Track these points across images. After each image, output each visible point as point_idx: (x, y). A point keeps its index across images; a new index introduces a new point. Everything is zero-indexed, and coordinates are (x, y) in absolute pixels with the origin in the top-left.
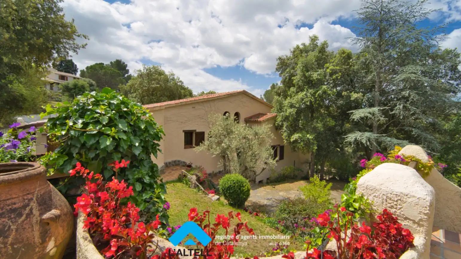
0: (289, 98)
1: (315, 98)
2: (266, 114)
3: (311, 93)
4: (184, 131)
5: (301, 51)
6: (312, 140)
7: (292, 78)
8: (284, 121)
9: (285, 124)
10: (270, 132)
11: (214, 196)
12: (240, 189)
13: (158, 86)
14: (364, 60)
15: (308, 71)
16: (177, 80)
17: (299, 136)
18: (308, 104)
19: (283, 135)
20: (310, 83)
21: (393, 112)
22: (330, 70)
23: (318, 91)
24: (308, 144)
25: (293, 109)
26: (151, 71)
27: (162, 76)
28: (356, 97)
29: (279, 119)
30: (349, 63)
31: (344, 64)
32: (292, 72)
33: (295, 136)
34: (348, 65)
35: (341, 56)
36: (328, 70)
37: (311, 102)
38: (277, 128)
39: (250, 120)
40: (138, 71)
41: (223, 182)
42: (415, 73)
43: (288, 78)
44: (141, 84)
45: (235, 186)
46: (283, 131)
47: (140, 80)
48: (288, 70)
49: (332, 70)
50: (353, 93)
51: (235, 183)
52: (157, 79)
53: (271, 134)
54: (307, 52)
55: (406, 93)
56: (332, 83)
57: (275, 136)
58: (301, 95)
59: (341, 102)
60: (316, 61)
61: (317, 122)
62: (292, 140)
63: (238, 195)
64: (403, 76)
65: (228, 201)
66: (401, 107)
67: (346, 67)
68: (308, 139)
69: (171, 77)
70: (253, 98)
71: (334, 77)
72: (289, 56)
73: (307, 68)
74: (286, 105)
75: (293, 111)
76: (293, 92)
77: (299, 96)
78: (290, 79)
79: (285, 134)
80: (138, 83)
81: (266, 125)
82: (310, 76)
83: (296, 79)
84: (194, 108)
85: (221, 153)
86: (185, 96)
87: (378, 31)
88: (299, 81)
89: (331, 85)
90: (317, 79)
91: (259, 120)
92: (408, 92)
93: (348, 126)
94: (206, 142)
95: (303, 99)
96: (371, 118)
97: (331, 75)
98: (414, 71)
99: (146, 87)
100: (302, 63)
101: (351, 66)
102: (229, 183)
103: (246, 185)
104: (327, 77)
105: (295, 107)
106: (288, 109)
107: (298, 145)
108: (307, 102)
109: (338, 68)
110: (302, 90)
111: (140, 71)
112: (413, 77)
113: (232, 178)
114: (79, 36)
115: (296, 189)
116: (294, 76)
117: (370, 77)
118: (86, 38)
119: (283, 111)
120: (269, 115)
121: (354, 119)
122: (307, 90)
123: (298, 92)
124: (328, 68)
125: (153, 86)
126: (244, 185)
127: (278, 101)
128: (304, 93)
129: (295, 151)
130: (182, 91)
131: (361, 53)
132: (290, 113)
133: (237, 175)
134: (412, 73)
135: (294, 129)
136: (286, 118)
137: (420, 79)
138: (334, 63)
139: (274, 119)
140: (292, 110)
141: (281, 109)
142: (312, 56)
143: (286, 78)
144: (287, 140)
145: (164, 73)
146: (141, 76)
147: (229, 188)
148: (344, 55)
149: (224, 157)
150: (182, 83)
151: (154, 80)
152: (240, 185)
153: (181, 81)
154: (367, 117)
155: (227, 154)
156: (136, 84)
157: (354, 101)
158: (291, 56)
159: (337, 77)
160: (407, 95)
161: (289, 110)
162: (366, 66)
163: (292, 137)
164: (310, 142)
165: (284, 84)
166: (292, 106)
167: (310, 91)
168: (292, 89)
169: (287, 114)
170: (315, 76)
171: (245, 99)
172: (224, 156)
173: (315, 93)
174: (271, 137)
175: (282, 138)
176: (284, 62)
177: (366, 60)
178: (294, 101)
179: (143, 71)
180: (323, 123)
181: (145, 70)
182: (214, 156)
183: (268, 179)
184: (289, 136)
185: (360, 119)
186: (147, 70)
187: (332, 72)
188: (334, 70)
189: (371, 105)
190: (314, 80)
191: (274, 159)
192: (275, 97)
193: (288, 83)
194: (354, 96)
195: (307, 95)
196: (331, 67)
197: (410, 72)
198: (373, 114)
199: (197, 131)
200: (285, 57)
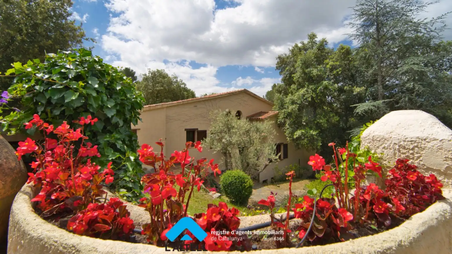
0: (290, 95)
1: (317, 94)
2: (268, 112)
3: (312, 89)
4: (186, 130)
5: (300, 49)
6: (316, 136)
7: (293, 75)
8: (286, 118)
9: (288, 122)
10: (272, 129)
11: (215, 194)
12: (241, 185)
13: (162, 88)
14: (364, 55)
15: (307, 68)
16: (180, 83)
17: (302, 133)
18: (310, 99)
19: (285, 132)
20: (310, 79)
21: (398, 105)
22: (330, 66)
23: (319, 87)
24: (312, 140)
25: (295, 105)
26: (155, 75)
27: (166, 79)
28: (359, 90)
29: (281, 116)
30: (349, 58)
31: (343, 60)
32: (291, 70)
33: (298, 133)
34: (347, 60)
35: (340, 52)
36: (328, 66)
37: (312, 98)
38: (280, 126)
39: (252, 118)
40: (143, 75)
41: (224, 178)
42: (417, 64)
43: (288, 75)
44: (146, 86)
45: (236, 182)
46: (286, 128)
47: (145, 83)
48: (288, 68)
49: (332, 66)
50: (355, 87)
51: (236, 179)
52: (162, 82)
53: (273, 130)
54: (306, 50)
55: (410, 85)
56: (333, 79)
57: (277, 133)
58: (302, 91)
59: (343, 97)
60: (315, 58)
61: (320, 118)
62: (295, 137)
63: (240, 192)
64: (405, 68)
65: (230, 198)
66: (407, 99)
67: (346, 62)
68: (312, 135)
69: (175, 80)
70: (254, 96)
71: (335, 72)
72: (288, 55)
73: (306, 64)
74: (287, 101)
75: (295, 107)
76: (294, 89)
77: (301, 92)
78: (290, 77)
79: (287, 132)
80: (143, 86)
81: (268, 121)
82: (310, 72)
83: (297, 76)
84: (196, 106)
85: (222, 150)
86: (188, 98)
87: (375, 27)
88: (299, 78)
89: (332, 81)
90: (317, 75)
91: (260, 117)
92: (412, 84)
93: (352, 120)
94: (208, 139)
95: (304, 95)
96: (376, 111)
97: (331, 70)
98: (416, 62)
99: (151, 89)
100: (301, 61)
101: (351, 61)
102: (230, 179)
103: (247, 181)
104: (327, 74)
105: (296, 103)
106: (289, 106)
107: (302, 142)
108: (309, 98)
109: (338, 63)
110: (303, 87)
111: (145, 75)
112: (415, 68)
113: (233, 174)
114: (87, 39)
115: (302, 188)
116: (294, 74)
117: (371, 71)
118: (93, 41)
119: (285, 108)
120: (271, 113)
121: (358, 113)
122: (308, 86)
123: (299, 89)
124: (327, 64)
125: (157, 89)
126: (246, 180)
127: (279, 99)
128: (305, 89)
129: (299, 148)
130: (185, 93)
131: (360, 48)
132: (292, 109)
133: (238, 171)
134: (414, 64)
135: (297, 125)
136: (289, 115)
137: (423, 70)
138: (334, 59)
139: (276, 116)
140: (294, 106)
141: (282, 106)
142: (311, 53)
143: (286, 76)
144: (290, 137)
145: (168, 76)
146: (146, 79)
147: (230, 184)
148: (344, 51)
149: (225, 154)
150: (185, 85)
151: (158, 83)
152: (242, 181)
153: (184, 84)
154: (372, 110)
155: (229, 151)
156: (141, 87)
157: (357, 95)
158: (290, 54)
159: (337, 72)
160: (412, 86)
161: (291, 107)
162: (367, 61)
163: (296, 133)
164: (314, 138)
165: (284, 82)
166: (293, 103)
167: (311, 87)
168: (293, 86)
169: (289, 111)
170: (315, 72)
171: (246, 98)
173: (316, 88)
174: (273, 133)
175: (285, 135)
176: (283, 61)
177: (366, 54)
178: (295, 98)
179: (148, 75)
180: (326, 119)
181: (150, 75)
182: (215, 152)
183: (272, 178)
184: (292, 133)
185: (364, 112)
186: (152, 74)
187: (332, 68)
188: (334, 65)
189: (375, 99)
190: (314, 75)
191: (276, 155)
192: (277, 94)
193: (289, 81)
194: (357, 90)
195: (308, 91)
196: (331, 63)
197: (412, 63)
198: (378, 108)
199: (199, 129)
200: (284, 55)
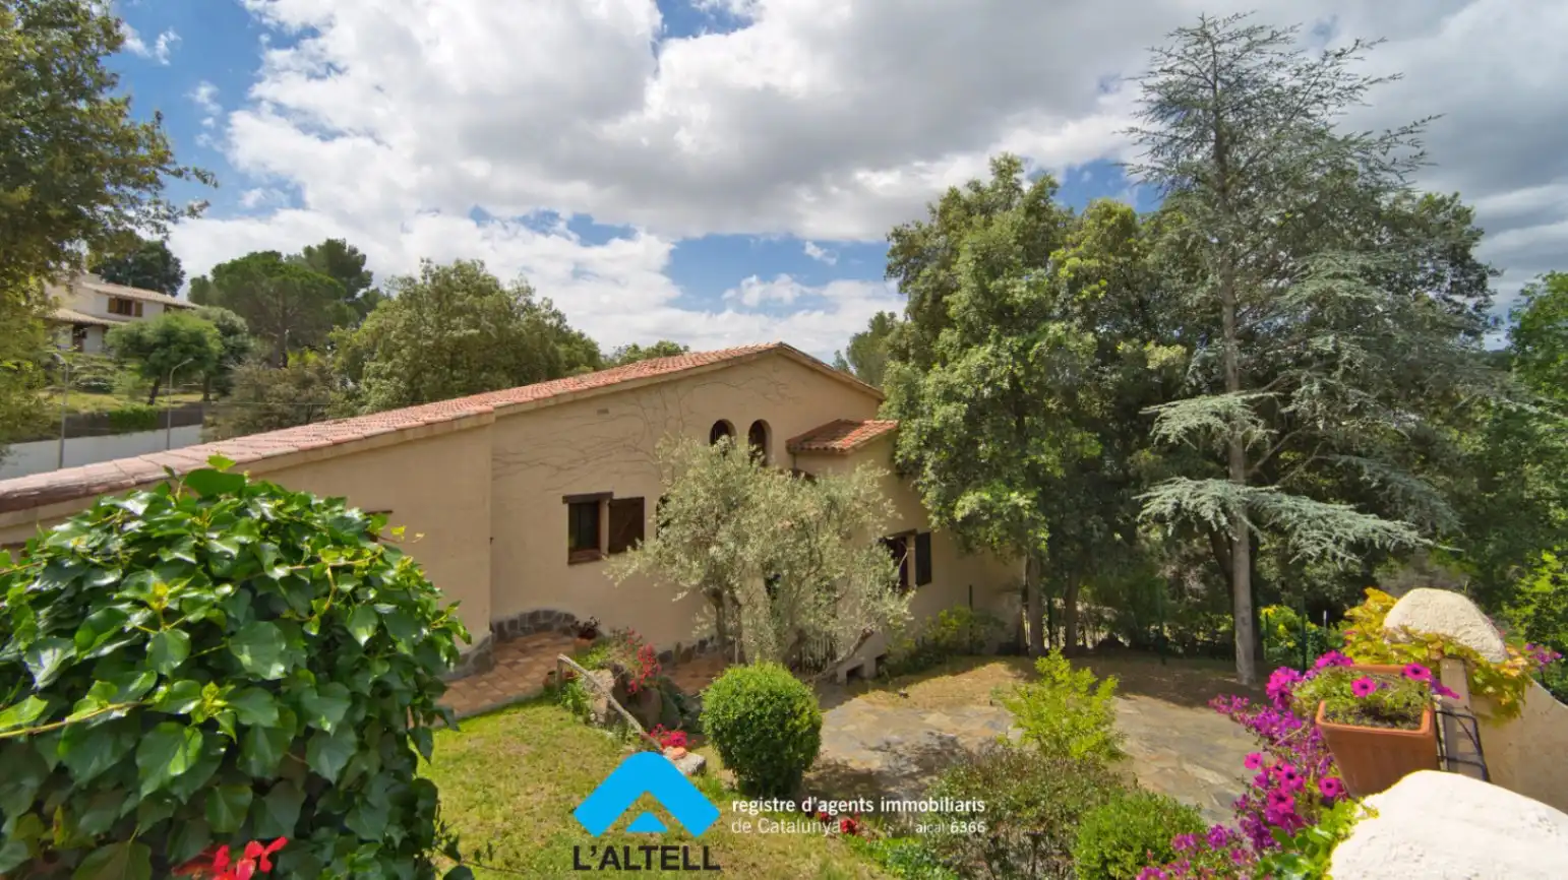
0: (937, 366)
1: (1027, 366)
2: (860, 424)
3: (1010, 349)
4: (566, 499)
5: (968, 208)
6: (1031, 508)
7: (946, 298)
8: (927, 446)
9: (931, 458)
10: (881, 496)
11: (683, 756)
12: (781, 726)
13: (472, 331)
14: (1177, 238)
15: (994, 276)
16: (543, 311)
17: (982, 501)
18: (1006, 385)
19: (923, 496)
20: (1004, 316)
21: (1291, 408)
22: (1070, 270)
23: (1035, 341)
24: (1016, 525)
25: (954, 404)
26: (448, 283)
27: (489, 298)
28: (1164, 358)
29: (908, 441)
30: (1129, 246)
31: (1112, 250)
32: (941, 278)
33: (967, 503)
34: (1124, 254)
35: (1101, 225)
36: (1063, 272)
37: (1014, 380)
38: (906, 472)
39: (806, 446)
40: (403, 281)
41: (717, 701)
42: (1345, 277)
43: (929, 297)
44: (409, 328)
45: (761, 717)
46: (925, 481)
47: (407, 313)
48: (927, 272)
49: (1076, 271)
50: (1151, 346)
51: (761, 704)
52: (473, 310)
53: (885, 500)
54: (987, 211)
55: (1325, 343)
56: (1079, 314)
57: (898, 508)
58: (979, 355)
59: (1113, 377)
60: (1019, 241)
61: (1040, 450)
62: (959, 515)
63: (778, 749)
64: (1310, 288)
65: (740, 771)
66: (1316, 388)
67: (1121, 260)
68: (1016, 507)
69: (522, 302)
70: (809, 366)
71: (1085, 293)
72: (925, 226)
73: (990, 265)
74: (930, 390)
75: (954, 412)
76: (951, 345)
77: (973, 360)
78: (937, 300)
79: (931, 494)
80: (401, 324)
81: (867, 469)
82: (1004, 292)
83: (959, 302)
84: (606, 411)
85: (705, 582)
86: (571, 367)
87: (1211, 144)
88: (966, 309)
89: (1078, 321)
90: (1026, 300)
91: (837, 444)
92: (1331, 338)
93: (1145, 457)
94: (651, 544)
95: (985, 371)
96: (1220, 430)
97: (1074, 286)
98: (1342, 272)
99: (428, 337)
100: (974, 251)
101: (1135, 257)
102: (740, 702)
103: (802, 710)
104: (1062, 294)
105: (959, 398)
106: (936, 407)
107: (982, 531)
108: (1001, 379)
109: (1094, 263)
110: (981, 340)
111: (412, 281)
112: (1341, 288)
113: (752, 685)
114: (178, 173)
115: (985, 697)
116: (952, 291)
117: (1201, 293)
118: (205, 181)
119: (922, 413)
120: (873, 428)
121: (1166, 437)
122: (998, 339)
123: (969, 346)
124: (1060, 264)
125: (456, 334)
126: (798, 707)
127: (899, 378)
128: (990, 348)
129: (970, 550)
130: (562, 349)
131: (1164, 213)
132: (946, 420)
133: (769, 666)
134: (1335, 276)
135: (962, 470)
136: (933, 439)
137: (1364, 296)
138: (1081, 248)
139: (891, 438)
140: (951, 409)
141: (911, 406)
142: (1005, 225)
143: (923, 299)
144: (939, 514)
145: (497, 287)
146: (412, 297)
147: (742, 723)
148: (1113, 221)
149: (716, 596)
150: (562, 319)
151: (460, 311)
152: (783, 710)
153: (556, 314)
154: (1208, 427)
155: (731, 588)
156: (392, 328)
157: (1158, 371)
158: (935, 224)
159: (1094, 293)
160: (1329, 348)
161: (943, 411)
162: (1187, 258)
163: (960, 503)
164: (1021, 517)
165: (915, 319)
166: (949, 395)
167: (1008, 341)
168: (947, 336)
169: (936, 425)
170: (1019, 291)
171: (785, 373)
172: (717, 592)
173: (1025, 349)
174: (885, 512)
175: (923, 506)
176: (912, 246)
177: (1186, 234)
178: (955, 379)
179: (420, 281)
180: (1059, 449)
181: (429, 280)
182: (680, 596)
184: (947, 501)
185: (1185, 435)
186: (435, 278)
187: (1075, 279)
188: (1082, 270)
189: (1218, 388)
190: (1017, 304)
192: (892, 364)
193: (931, 314)
194: (1160, 355)
195: (998, 356)
196: (1074, 262)
197: (1331, 272)
198: (1228, 418)
199: (617, 496)
200: (913, 228)
